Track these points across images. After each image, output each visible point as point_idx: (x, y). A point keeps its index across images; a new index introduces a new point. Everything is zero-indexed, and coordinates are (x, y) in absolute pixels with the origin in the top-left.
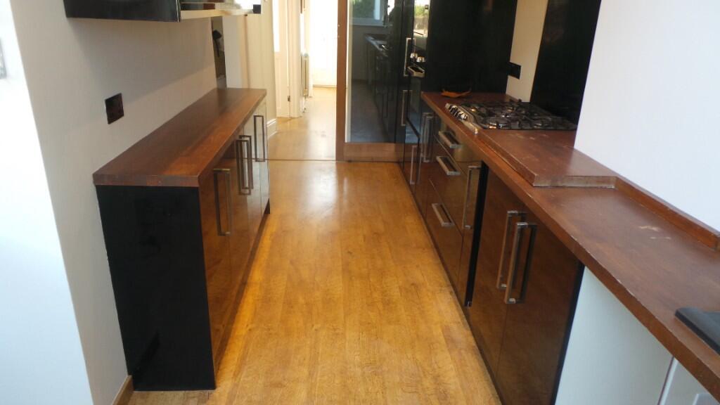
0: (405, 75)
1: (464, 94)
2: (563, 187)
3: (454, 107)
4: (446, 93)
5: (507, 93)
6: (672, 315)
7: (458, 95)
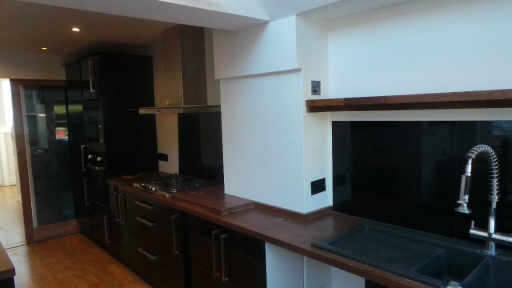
0: (84, 170)
1: (137, 176)
2: (234, 213)
3: (143, 185)
4: (124, 177)
5: (160, 170)
6: (310, 246)
7: (133, 177)
